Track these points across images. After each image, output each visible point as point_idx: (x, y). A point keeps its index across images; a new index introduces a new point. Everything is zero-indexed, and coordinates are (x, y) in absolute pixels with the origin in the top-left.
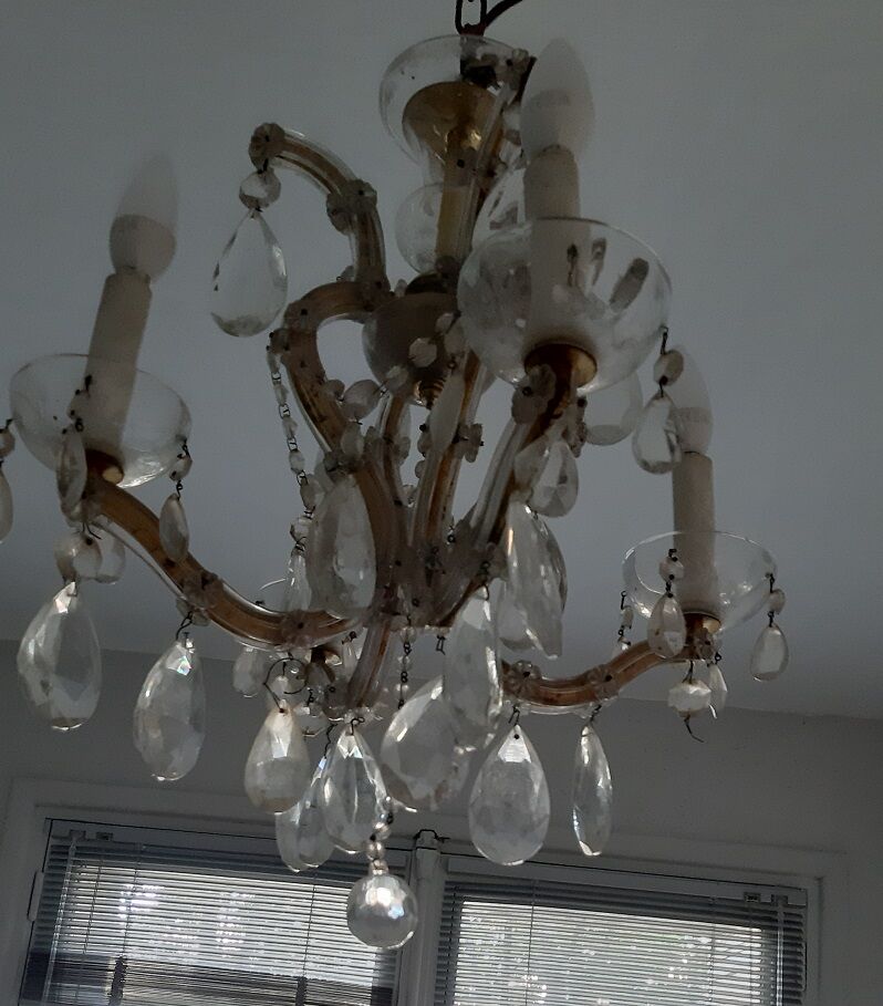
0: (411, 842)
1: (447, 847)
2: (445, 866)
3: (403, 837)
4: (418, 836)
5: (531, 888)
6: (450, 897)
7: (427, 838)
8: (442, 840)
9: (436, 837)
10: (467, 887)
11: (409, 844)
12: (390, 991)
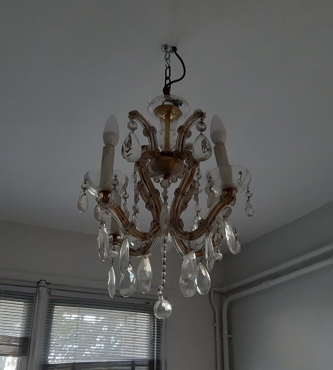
0: (37, 284)
1: (50, 286)
2: (50, 293)
3: (33, 282)
4: (39, 282)
5: (79, 301)
6: (50, 305)
7: (43, 283)
8: (48, 283)
9: (46, 283)
10: (57, 301)
11: (36, 285)
12: (28, 338)
